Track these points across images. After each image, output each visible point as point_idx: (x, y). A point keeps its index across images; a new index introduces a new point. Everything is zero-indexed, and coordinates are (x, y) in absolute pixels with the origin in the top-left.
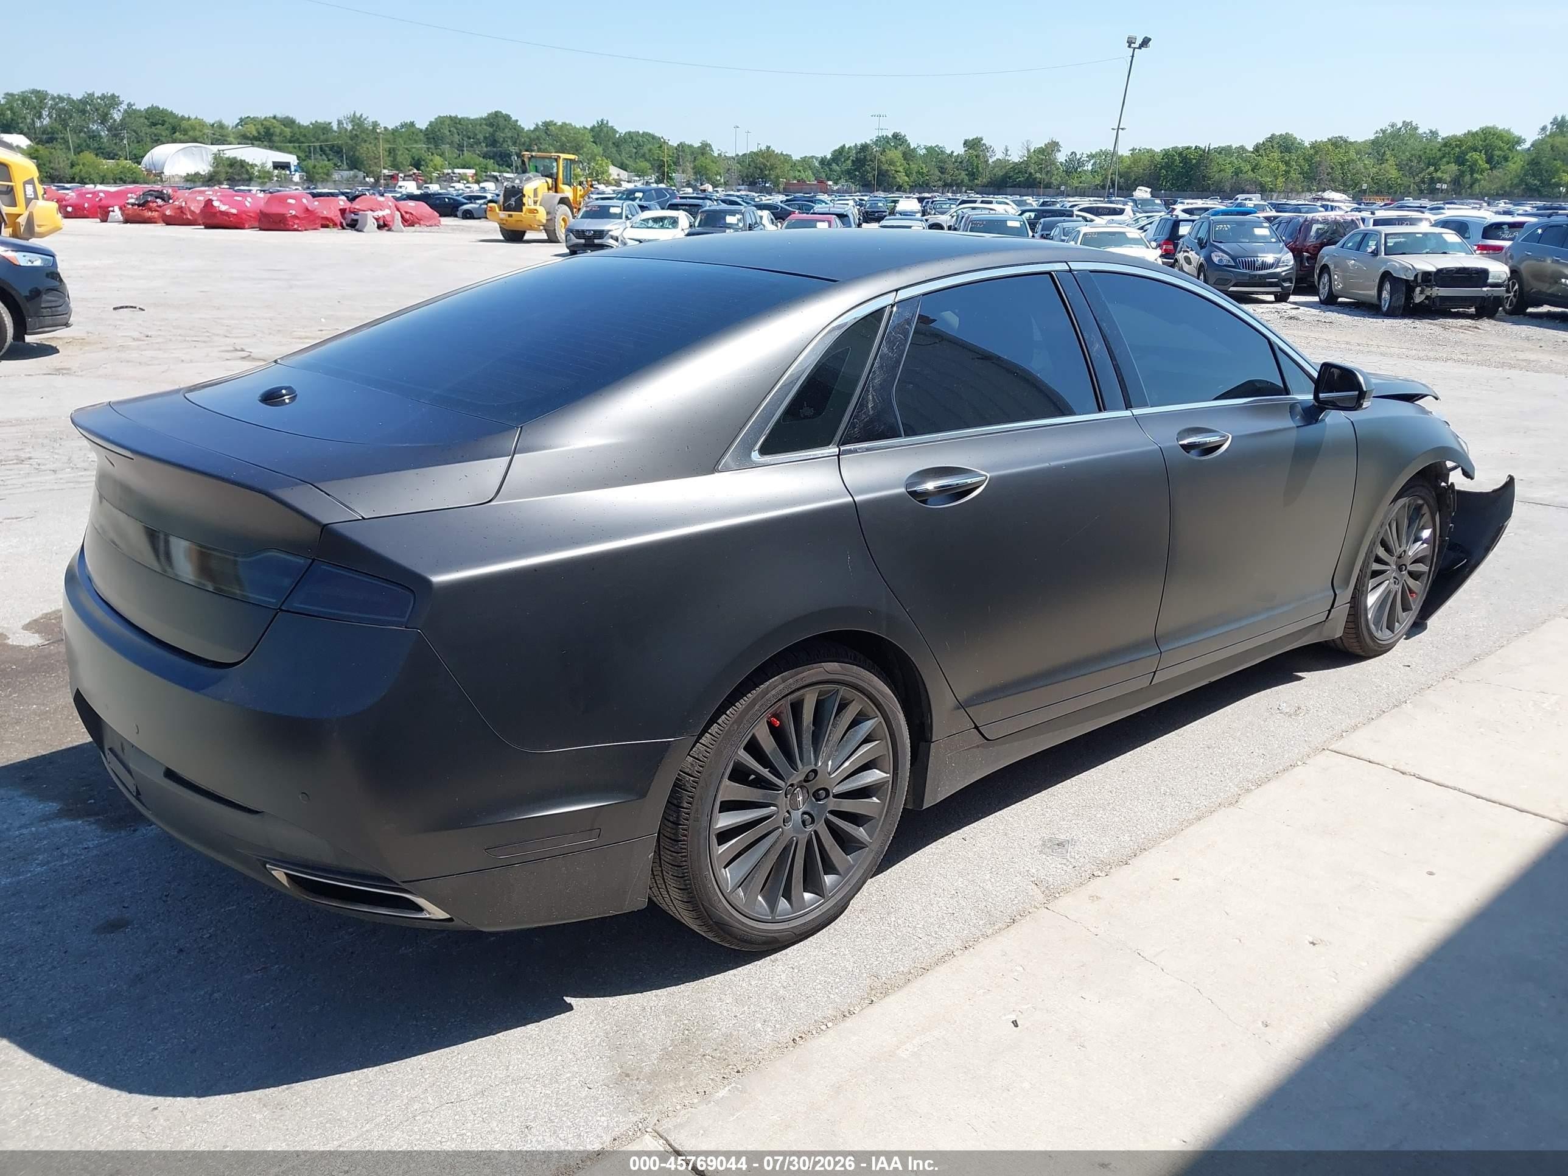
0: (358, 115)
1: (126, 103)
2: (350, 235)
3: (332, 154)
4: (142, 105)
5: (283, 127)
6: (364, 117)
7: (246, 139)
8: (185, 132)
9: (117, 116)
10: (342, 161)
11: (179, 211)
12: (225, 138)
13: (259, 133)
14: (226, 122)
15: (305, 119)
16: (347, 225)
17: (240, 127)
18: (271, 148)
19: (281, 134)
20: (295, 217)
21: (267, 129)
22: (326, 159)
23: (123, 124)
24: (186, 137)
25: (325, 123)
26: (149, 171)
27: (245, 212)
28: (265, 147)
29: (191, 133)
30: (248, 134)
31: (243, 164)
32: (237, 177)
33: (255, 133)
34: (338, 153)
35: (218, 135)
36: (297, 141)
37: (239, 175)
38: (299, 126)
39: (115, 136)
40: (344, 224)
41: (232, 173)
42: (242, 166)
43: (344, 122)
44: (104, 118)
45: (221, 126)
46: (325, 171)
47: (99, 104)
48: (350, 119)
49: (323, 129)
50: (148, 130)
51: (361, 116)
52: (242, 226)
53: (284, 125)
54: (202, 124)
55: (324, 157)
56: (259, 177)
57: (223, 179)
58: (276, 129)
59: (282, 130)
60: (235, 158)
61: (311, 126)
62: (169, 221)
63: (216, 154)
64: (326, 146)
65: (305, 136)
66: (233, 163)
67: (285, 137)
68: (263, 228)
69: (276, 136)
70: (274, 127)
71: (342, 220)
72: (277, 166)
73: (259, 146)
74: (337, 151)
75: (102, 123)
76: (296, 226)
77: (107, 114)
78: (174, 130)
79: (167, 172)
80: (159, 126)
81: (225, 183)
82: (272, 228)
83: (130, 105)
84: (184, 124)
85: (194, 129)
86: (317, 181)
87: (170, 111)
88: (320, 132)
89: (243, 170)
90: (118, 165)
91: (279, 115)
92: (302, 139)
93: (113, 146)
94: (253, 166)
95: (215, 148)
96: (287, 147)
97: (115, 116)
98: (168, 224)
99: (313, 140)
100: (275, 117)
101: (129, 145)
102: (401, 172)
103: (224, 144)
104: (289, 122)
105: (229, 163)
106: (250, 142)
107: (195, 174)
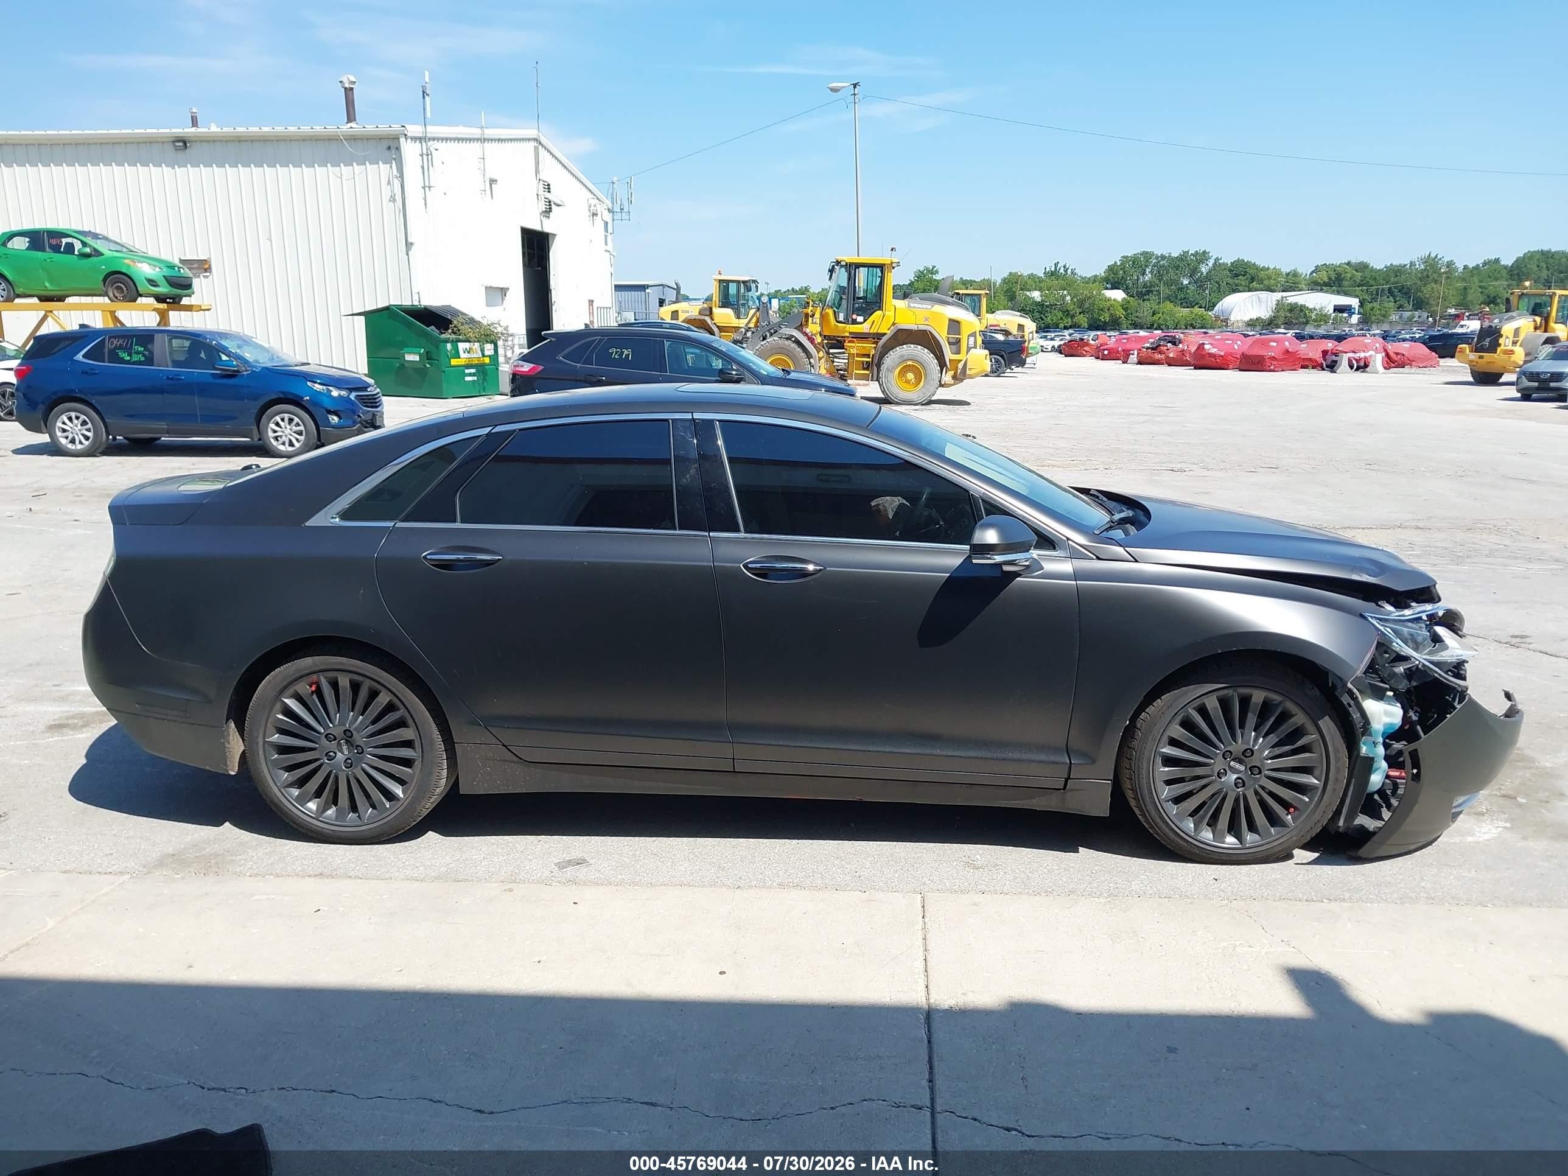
0: (1433, 255)
1: (1214, 258)
2: (1326, 375)
3: (1401, 295)
4: (1228, 259)
5: (1355, 272)
6: (1439, 257)
7: (1316, 285)
8: (1261, 281)
9: (1204, 269)
10: (1408, 302)
11: (1181, 353)
12: (1297, 285)
13: (1330, 279)
14: (1300, 271)
15: (1378, 263)
16: (1327, 366)
17: (1314, 274)
18: (1338, 293)
19: (1351, 278)
20: (1273, 358)
21: (1339, 275)
22: (1393, 300)
23: (1208, 277)
24: (1262, 286)
25: (1400, 265)
26: (1217, 317)
27: (1231, 354)
28: (1333, 293)
29: (1266, 282)
30: (1319, 281)
31: (1302, 309)
32: (1294, 321)
33: (1326, 279)
34: (1405, 294)
35: (1292, 283)
36: (1367, 284)
37: (1297, 319)
38: (1372, 270)
39: (1200, 286)
40: (1324, 365)
41: (1291, 317)
42: (1301, 311)
43: (1417, 263)
44: (1194, 271)
45: (1295, 274)
46: (1383, 312)
47: (1191, 260)
48: (1424, 260)
49: (1396, 271)
50: (1230, 281)
51: (1436, 256)
52: (1226, 367)
53: (1356, 270)
54: (1278, 273)
55: (1391, 299)
56: (1315, 321)
57: (1280, 323)
58: (1347, 275)
59: (1353, 275)
60: (1296, 304)
61: (1385, 269)
62: (1171, 363)
63: (1279, 301)
64: (1396, 288)
65: (1375, 279)
66: (1295, 309)
67: (1355, 281)
68: (1242, 368)
69: (1346, 280)
70: (1346, 273)
71: (1323, 362)
72: (1339, 309)
73: (1327, 292)
74: (1405, 292)
75: (1191, 276)
76: (1272, 367)
77: (1196, 269)
78: (1253, 279)
79: (1233, 318)
80: (1241, 277)
81: (1282, 326)
82: (1251, 369)
83: (1217, 259)
84: (1262, 274)
85: (1269, 278)
86: (1372, 323)
87: (1253, 262)
88: (1392, 275)
89: (1302, 314)
90: (1192, 313)
91: (1353, 261)
92: (1372, 282)
93: (1197, 296)
94: (1311, 310)
95: (1278, 295)
96: (1355, 291)
97: (1203, 270)
98: (1169, 365)
99: (1382, 282)
100: (1348, 264)
101: (1210, 295)
102: (1469, 310)
103: (1294, 291)
104: (1362, 267)
105: (1289, 308)
106: (1319, 288)
107: (1257, 319)
